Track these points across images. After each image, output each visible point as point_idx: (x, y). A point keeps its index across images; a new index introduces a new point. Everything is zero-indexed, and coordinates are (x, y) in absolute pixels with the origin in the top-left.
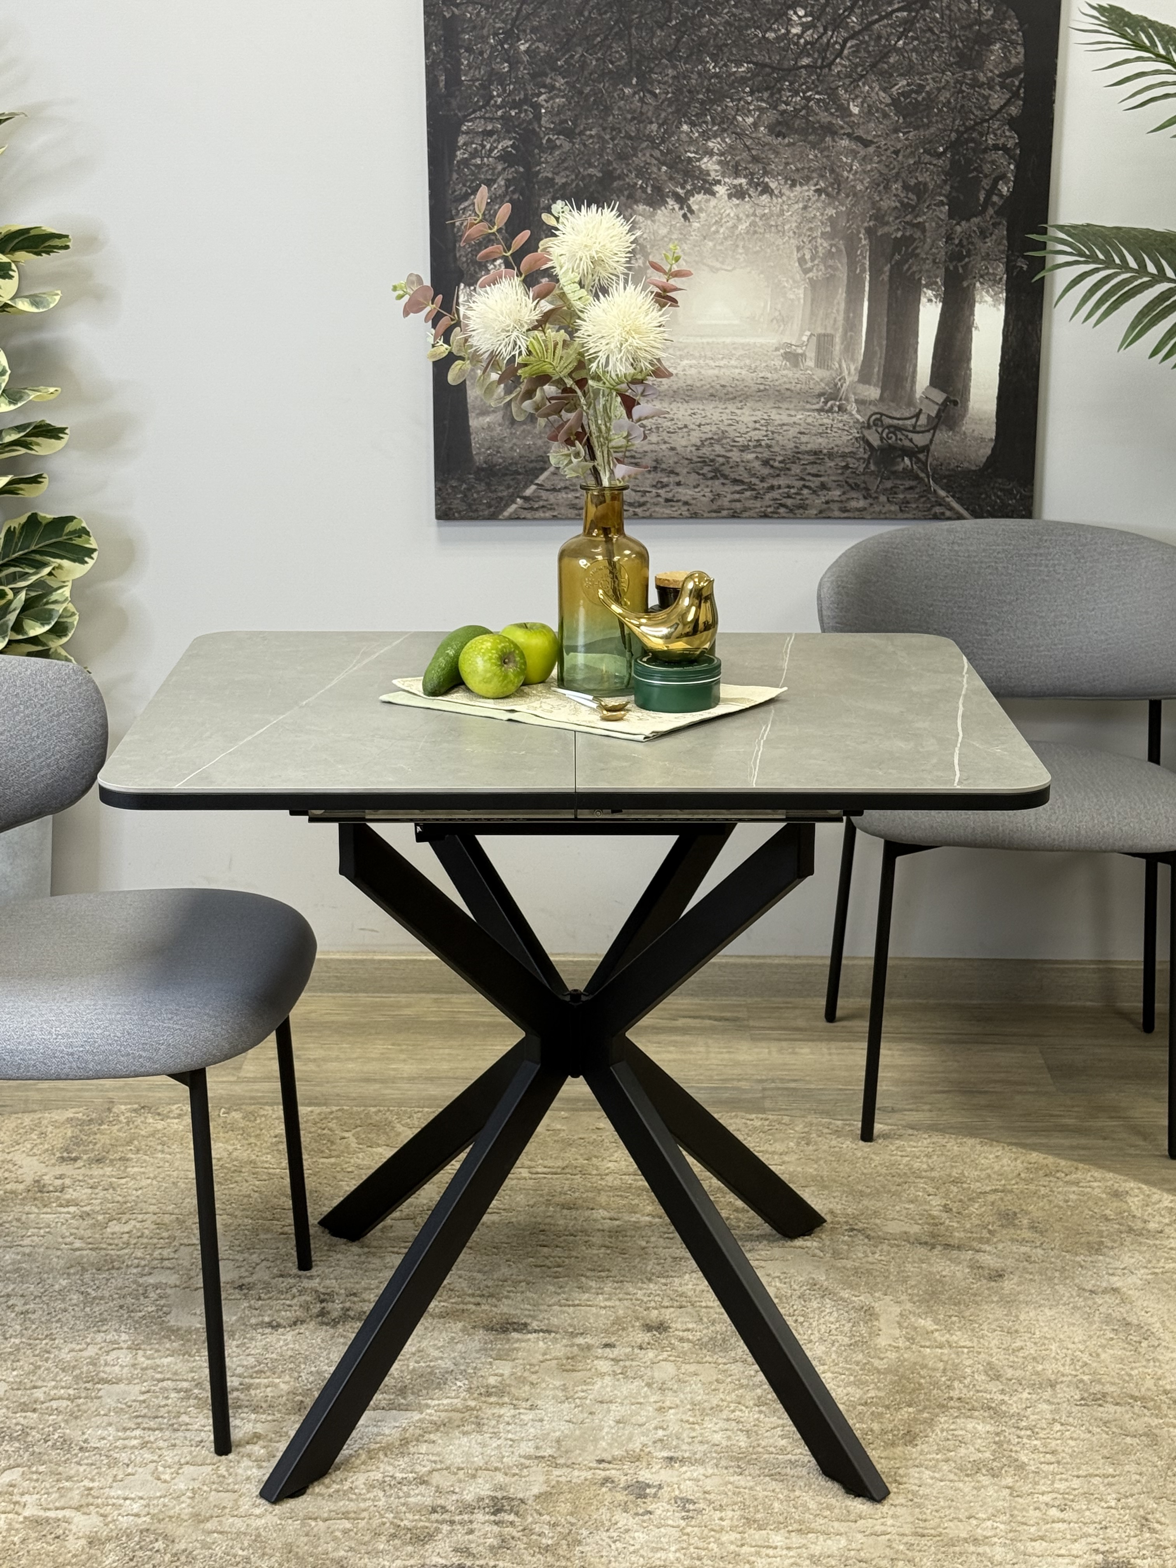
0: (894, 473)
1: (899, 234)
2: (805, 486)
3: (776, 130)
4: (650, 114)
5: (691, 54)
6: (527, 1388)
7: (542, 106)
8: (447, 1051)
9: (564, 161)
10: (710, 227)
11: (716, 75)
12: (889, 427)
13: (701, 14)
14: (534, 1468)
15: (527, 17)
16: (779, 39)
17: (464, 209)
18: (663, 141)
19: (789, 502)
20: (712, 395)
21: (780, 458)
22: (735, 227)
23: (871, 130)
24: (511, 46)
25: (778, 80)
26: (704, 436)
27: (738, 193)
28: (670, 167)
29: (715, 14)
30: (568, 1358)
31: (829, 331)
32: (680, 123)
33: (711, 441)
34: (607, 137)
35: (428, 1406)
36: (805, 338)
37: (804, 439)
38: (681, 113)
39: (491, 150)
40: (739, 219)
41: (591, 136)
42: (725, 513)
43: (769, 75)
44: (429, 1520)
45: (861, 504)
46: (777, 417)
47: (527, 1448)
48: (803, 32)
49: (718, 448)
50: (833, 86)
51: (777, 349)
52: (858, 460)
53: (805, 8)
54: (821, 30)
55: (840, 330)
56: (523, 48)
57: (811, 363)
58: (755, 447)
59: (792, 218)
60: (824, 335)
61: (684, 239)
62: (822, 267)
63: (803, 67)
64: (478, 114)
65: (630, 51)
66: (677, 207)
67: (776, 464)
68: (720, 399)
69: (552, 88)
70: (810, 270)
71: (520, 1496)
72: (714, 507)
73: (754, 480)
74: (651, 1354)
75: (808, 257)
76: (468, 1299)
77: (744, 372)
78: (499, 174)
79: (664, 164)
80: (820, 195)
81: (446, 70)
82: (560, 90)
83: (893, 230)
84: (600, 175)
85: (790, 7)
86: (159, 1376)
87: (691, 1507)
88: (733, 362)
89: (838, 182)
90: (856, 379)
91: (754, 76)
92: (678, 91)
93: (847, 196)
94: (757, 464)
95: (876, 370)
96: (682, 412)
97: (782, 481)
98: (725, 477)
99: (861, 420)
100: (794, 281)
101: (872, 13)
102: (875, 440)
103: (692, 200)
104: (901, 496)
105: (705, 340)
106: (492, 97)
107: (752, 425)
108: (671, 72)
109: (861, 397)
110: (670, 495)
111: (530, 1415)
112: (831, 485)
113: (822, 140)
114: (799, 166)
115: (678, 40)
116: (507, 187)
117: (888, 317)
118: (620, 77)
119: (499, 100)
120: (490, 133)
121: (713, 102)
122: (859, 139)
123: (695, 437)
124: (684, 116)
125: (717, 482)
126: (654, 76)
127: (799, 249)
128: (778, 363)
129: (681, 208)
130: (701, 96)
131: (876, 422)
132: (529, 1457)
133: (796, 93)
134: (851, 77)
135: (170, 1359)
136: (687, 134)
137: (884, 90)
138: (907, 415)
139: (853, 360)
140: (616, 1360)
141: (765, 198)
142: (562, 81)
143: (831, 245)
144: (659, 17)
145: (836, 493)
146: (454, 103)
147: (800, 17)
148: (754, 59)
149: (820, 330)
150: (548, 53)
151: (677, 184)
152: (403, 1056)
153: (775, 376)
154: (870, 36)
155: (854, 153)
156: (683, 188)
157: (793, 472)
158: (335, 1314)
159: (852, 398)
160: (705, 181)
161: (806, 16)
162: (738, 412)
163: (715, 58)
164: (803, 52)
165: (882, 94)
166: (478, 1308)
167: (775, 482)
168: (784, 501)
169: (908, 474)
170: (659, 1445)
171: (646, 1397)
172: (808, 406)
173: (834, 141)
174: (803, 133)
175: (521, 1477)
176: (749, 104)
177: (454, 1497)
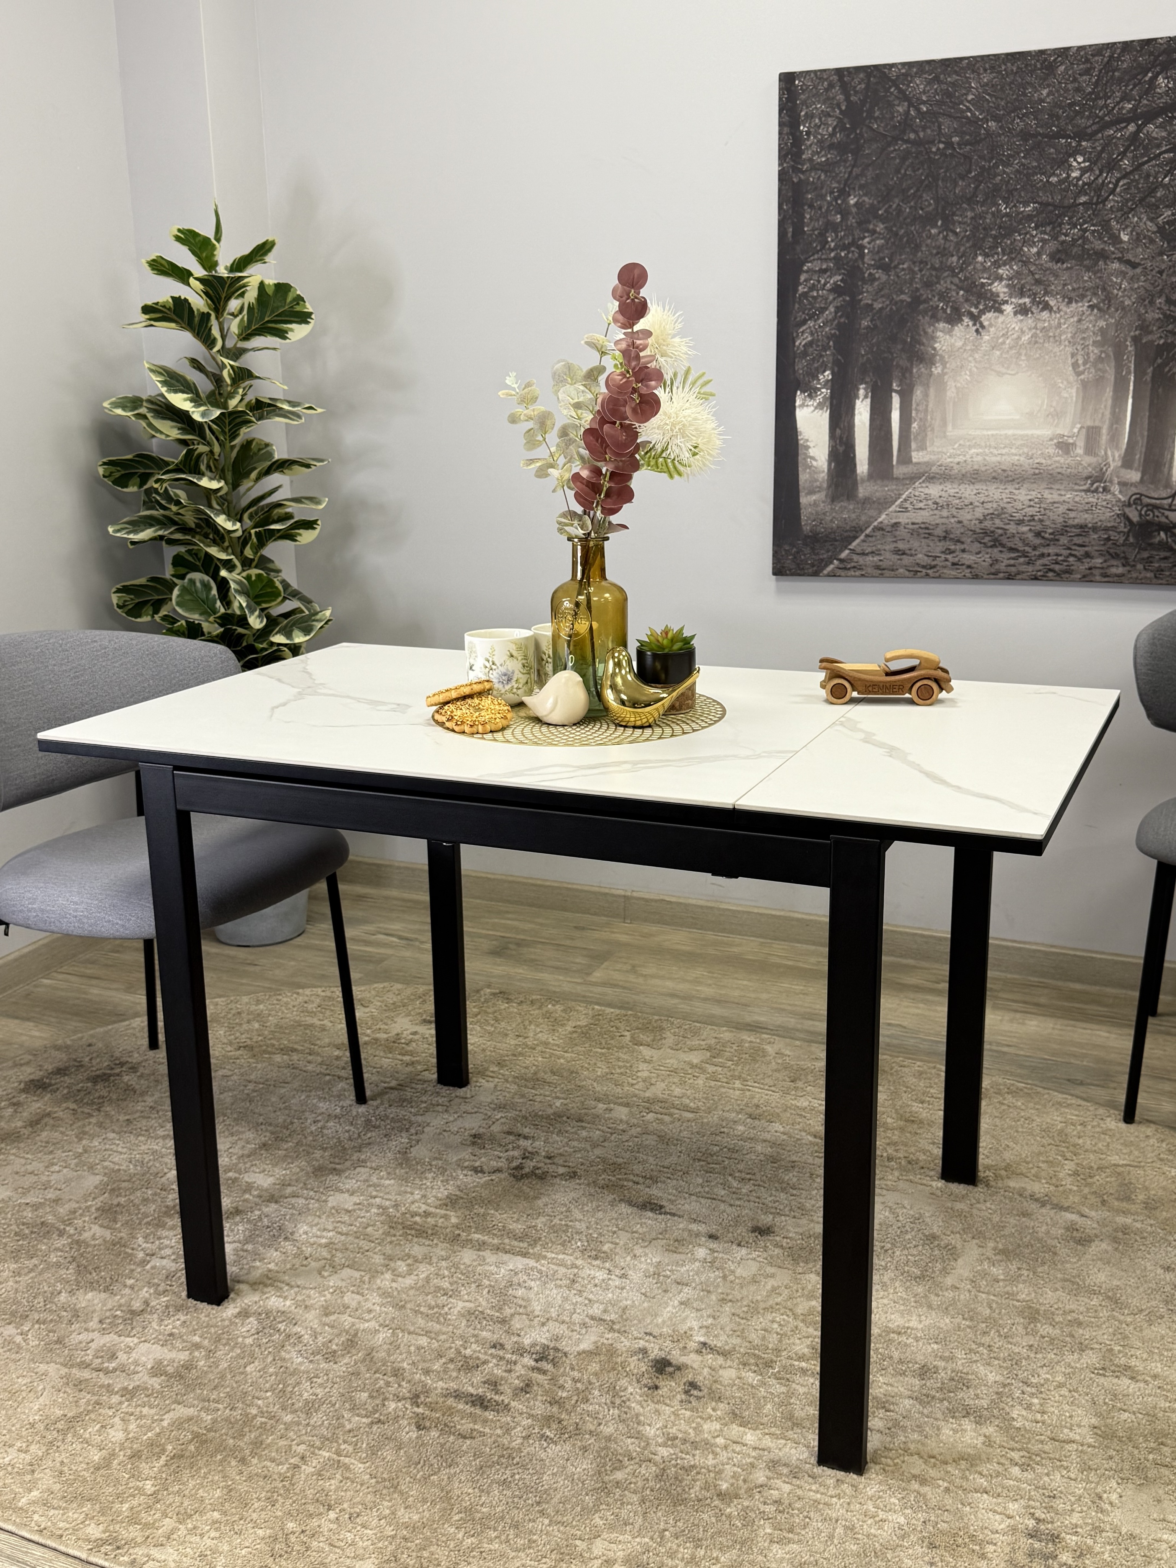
0: (1151, 544)
1: (1162, 342)
2: (1071, 555)
3: (1056, 257)
4: (951, 249)
5: (987, 199)
6: (629, 1258)
7: (865, 247)
8: (745, 983)
9: (881, 290)
10: (998, 338)
11: (1007, 215)
12: (1147, 505)
13: (996, 166)
14: (594, 1329)
15: (857, 177)
16: (1061, 182)
17: (803, 332)
18: (961, 270)
19: (1057, 568)
20: (994, 478)
21: (1050, 531)
22: (1019, 338)
23: (1139, 254)
24: (843, 201)
25: (1060, 216)
26: (986, 512)
27: (1023, 311)
28: (967, 291)
29: (1007, 164)
30: (677, 1240)
31: (1097, 424)
32: (976, 255)
33: (992, 516)
34: (916, 269)
35: (545, 1257)
36: (1076, 430)
37: (1072, 515)
38: (977, 247)
39: (825, 284)
40: (1023, 332)
41: (903, 269)
42: (1001, 575)
43: (1051, 212)
44: (486, 1353)
45: (1120, 570)
46: (1050, 496)
47: (596, 1310)
48: (1081, 175)
49: (998, 522)
50: (1106, 218)
51: (1051, 440)
52: (1119, 533)
53: (1083, 155)
54: (1097, 172)
55: (1107, 422)
56: (852, 202)
57: (1080, 451)
58: (1029, 521)
59: (1068, 329)
60: (1093, 428)
61: (976, 349)
62: (1093, 370)
63: (1080, 204)
64: (816, 256)
65: (937, 200)
66: (971, 323)
67: (1047, 536)
68: (1001, 481)
69: (874, 232)
70: (1082, 373)
71: (566, 1349)
72: (993, 571)
73: (1027, 549)
74: (744, 1251)
75: (1080, 362)
76: (631, 1177)
77: (1022, 459)
78: (831, 303)
79: (961, 289)
80: (1092, 310)
81: (793, 223)
82: (880, 233)
83: (1157, 338)
84: (909, 300)
85: (1070, 156)
86: (374, 1193)
87: (695, 1392)
88: (1013, 451)
89: (1109, 298)
90: (1120, 464)
91: (1039, 212)
92: (975, 229)
93: (1117, 310)
94: (1030, 536)
95: (1137, 457)
96: (968, 492)
97: (1051, 550)
98: (1003, 546)
99: (1123, 499)
100: (1069, 382)
101: (1142, 155)
102: (1134, 516)
103: (983, 318)
104: (1157, 565)
105: (990, 433)
106: (827, 242)
107: (1027, 503)
108: (969, 214)
109: (1123, 480)
110: (956, 560)
111: (617, 1282)
112: (1094, 554)
113: (1096, 264)
114: (1075, 286)
115: (976, 188)
116: (836, 313)
117: (1150, 411)
118: (929, 220)
119: (833, 244)
120: (823, 271)
121: (1004, 236)
122: (1128, 262)
123: (979, 513)
124: (980, 249)
125: (996, 550)
126: (956, 218)
127: (1073, 355)
128: (1051, 451)
129: (974, 325)
130: (994, 232)
131: (1137, 501)
132: (593, 1318)
133: (1075, 226)
134: (1122, 210)
135: (392, 1181)
136: (982, 264)
137: (1151, 220)
138: (1164, 495)
139: (1117, 448)
140: (712, 1251)
141: (1045, 314)
142: (882, 226)
143: (1101, 352)
144: (962, 170)
145: (1098, 561)
146: (798, 249)
147: (1079, 163)
148: (1039, 200)
149: (1089, 423)
150: (872, 205)
151: (972, 305)
152: (710, 982)
153: (1049, 462)
154: (1140, 175)
155: (1123, 274)
156: (976, 308)
157: (1061, 543)
158: (527, 1170)
159: (1116, 480)
160: (995, 301)
161: (1084, 161)
162: (1016, 492)
163: (1006, 201)
164: (1082, 192)
165: (1149, 223)
166: (635, 1187)
167: (1045, 551)
168: (1052, 566)
169: (1163, 546)
170: (704, 1331)
171: (718, 1286)
172: (1077, 487)
173: (1106, 264)
174: (1080, 258)
175: (579, 1333)
176: (1034, 237)
177: (515, 1339)
